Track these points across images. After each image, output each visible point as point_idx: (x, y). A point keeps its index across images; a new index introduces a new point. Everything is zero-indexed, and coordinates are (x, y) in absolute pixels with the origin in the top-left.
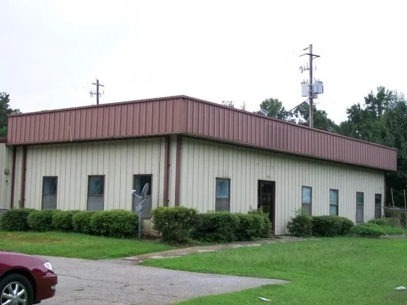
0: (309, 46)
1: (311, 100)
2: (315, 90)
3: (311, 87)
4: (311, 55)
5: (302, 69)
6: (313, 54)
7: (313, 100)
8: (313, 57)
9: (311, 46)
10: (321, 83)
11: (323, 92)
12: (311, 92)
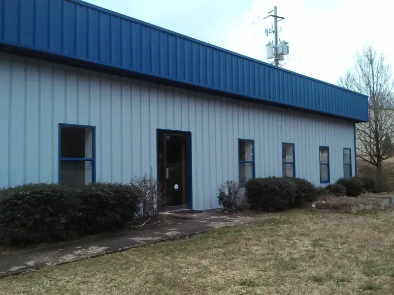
0: (273, 9)
1: (277, 61)
2: (280, 51)
3: (276, 49)
4: (276, 17)
5: (267, 32)
6: (277, 16)
7: (279, 61)
8: (278, 19)
9: (276, 8)
10: (286, 43)
11: (288, 53)
12: (277, 54)
